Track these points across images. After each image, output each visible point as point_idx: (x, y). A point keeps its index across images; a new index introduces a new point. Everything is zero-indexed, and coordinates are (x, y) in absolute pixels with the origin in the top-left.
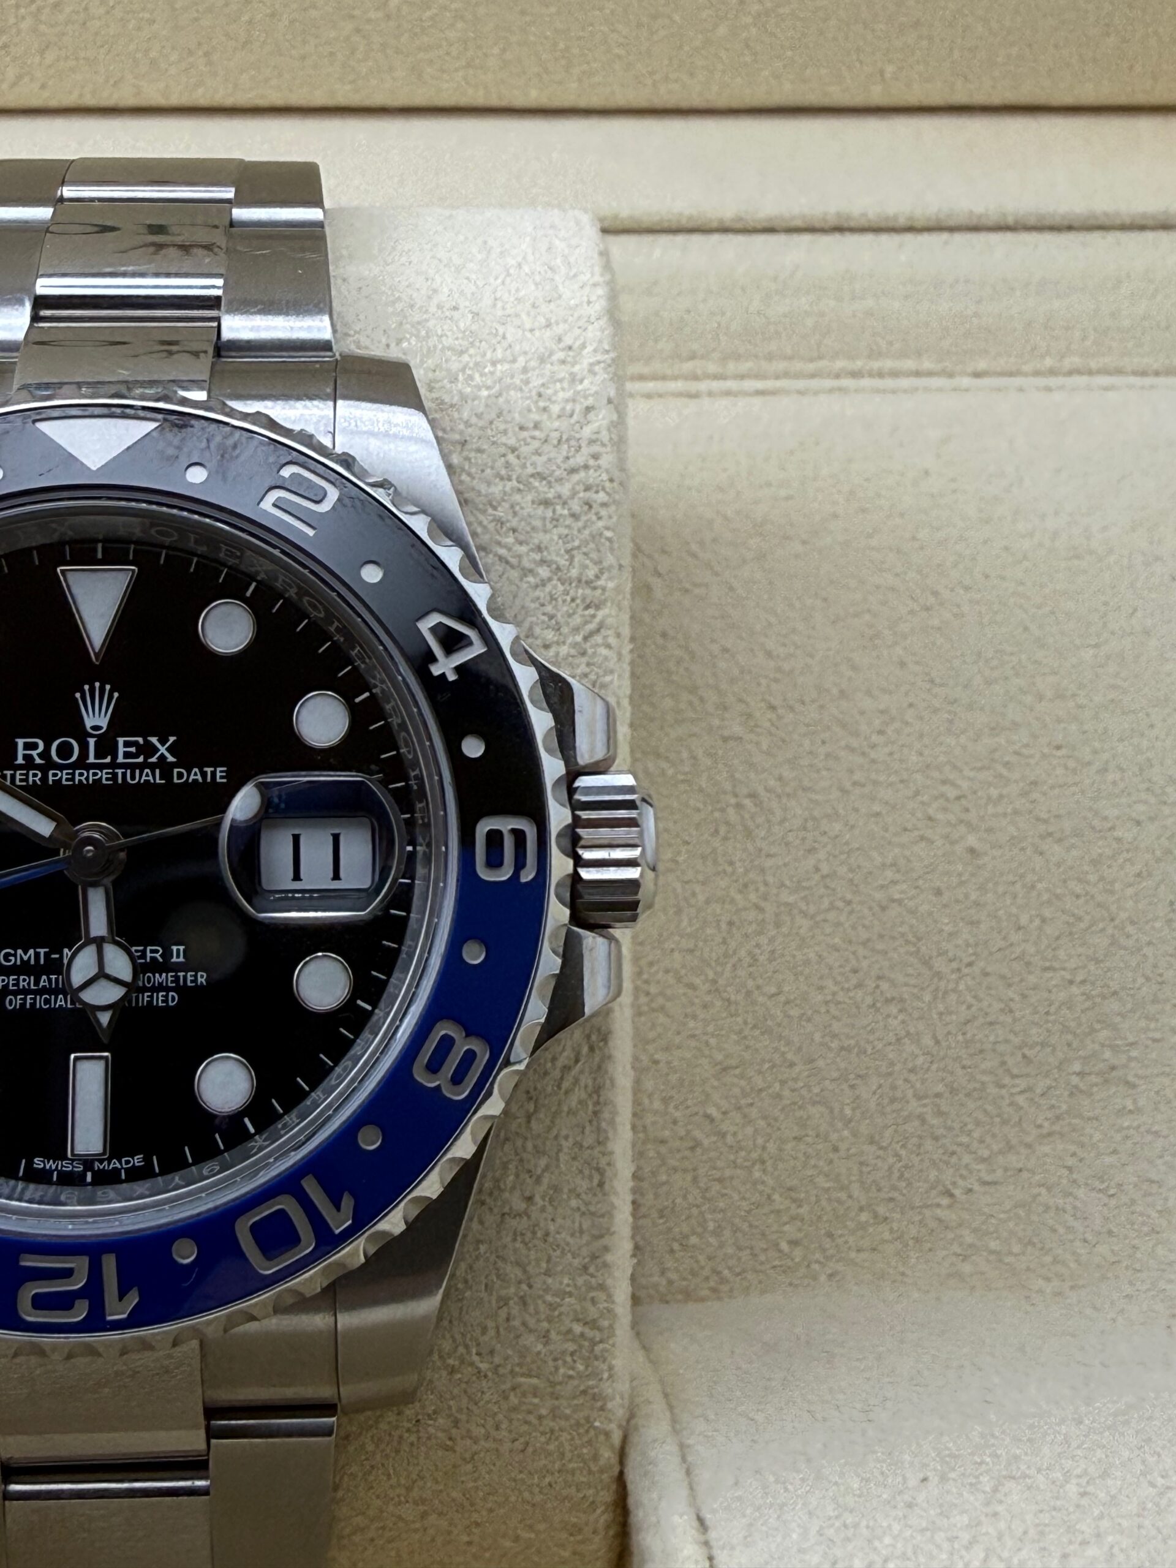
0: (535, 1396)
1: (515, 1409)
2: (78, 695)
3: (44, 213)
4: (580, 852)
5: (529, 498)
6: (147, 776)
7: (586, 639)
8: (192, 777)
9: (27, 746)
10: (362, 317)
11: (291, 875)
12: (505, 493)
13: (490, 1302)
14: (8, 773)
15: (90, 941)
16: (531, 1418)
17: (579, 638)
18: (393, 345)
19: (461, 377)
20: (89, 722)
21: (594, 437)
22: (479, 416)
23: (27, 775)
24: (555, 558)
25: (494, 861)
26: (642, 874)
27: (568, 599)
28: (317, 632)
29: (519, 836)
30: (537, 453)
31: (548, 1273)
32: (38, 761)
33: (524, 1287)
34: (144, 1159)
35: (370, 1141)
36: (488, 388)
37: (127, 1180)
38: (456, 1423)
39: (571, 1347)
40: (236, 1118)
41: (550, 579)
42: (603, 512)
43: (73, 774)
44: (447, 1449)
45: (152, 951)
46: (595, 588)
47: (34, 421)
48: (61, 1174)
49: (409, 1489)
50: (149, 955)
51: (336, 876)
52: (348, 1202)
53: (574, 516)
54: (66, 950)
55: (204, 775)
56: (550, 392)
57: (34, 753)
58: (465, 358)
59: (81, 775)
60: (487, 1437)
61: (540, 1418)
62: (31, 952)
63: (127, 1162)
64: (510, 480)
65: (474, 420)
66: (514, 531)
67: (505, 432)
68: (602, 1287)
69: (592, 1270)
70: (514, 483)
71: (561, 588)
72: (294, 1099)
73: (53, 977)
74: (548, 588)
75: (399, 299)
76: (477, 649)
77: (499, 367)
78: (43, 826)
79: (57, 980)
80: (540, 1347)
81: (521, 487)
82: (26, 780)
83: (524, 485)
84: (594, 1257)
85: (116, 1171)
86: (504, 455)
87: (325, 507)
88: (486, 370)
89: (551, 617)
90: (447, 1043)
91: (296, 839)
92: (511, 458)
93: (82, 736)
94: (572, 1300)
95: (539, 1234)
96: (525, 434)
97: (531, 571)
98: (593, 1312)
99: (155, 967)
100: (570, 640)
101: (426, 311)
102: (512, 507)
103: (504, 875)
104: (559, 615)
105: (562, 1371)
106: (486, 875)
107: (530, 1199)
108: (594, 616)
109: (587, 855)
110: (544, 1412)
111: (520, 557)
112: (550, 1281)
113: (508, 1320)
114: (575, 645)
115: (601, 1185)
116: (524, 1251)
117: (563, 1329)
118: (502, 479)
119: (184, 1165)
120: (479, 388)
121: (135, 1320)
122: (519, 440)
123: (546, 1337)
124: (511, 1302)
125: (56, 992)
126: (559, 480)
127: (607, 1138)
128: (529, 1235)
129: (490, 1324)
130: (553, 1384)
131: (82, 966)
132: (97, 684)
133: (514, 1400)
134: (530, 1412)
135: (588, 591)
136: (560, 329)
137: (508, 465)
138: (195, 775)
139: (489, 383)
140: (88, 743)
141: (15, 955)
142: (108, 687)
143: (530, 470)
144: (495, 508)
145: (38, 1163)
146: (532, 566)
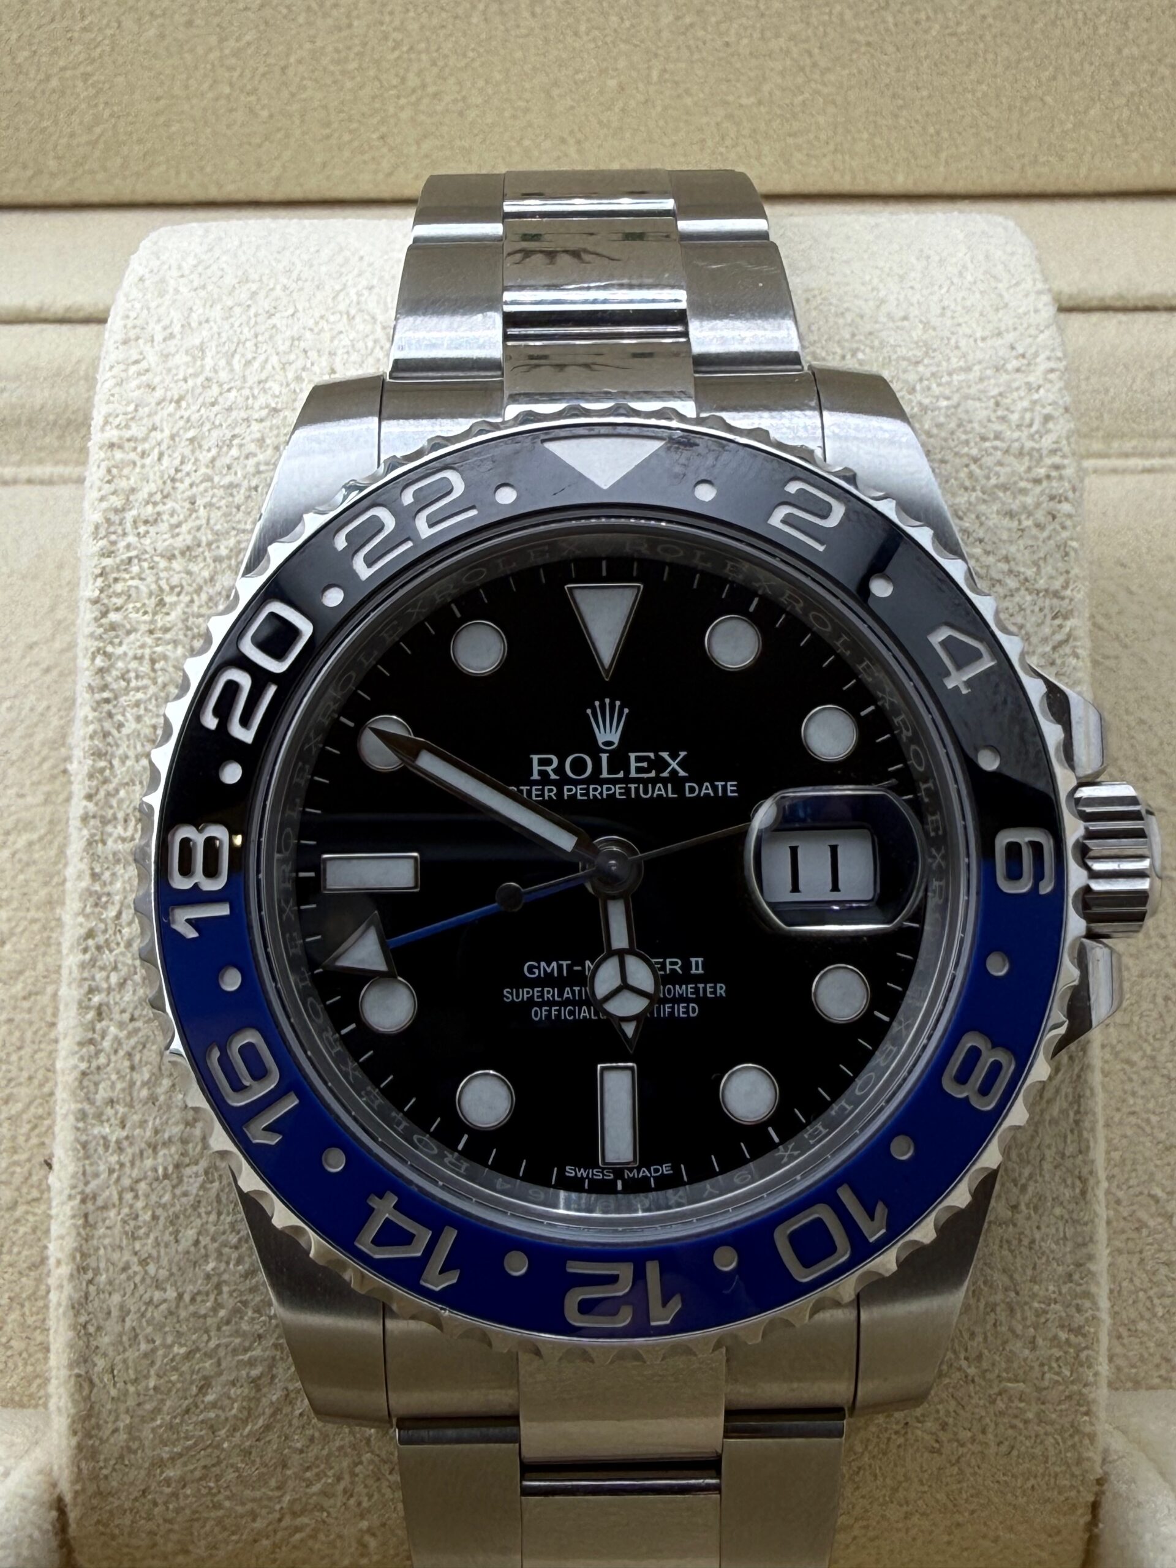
0: (1021, 1400)
1: (1002, 1413)
2: (589, 711)
3: (495, 229)
4: (1090, 863)
5: (995, 508)
6: (659, 790)
7: (1054, 648)
8: (704, 791)
9: (543, 762)
10: (814, 328)
11: (790, 887)
12: (970, 503)
13: (977, 1308)
14: (525, 788)
15: (612, 953)
16: (1017, 1422)
17: (1048, 649)
18: (848, 357)
19: (918, 387)
20: (602, 737)
21: (1055, 446)
22: (939, 426)
23: (543, 790)
24: (1022, 570)
25: (1014, 874)
26: (1151, 885)
27: (1037, 609)
28: (821, 646)
29: (1037, 847)
30: (1000, 463)
31: (1033, 1280)
32: (553, 776)
33: (1013, 1294)
34: (672, 1168)
35: (903, 1150)
36: (948, 398)
37: (657, 1189)
38: (944, 1426)
39: (1057, 1353)
40: (759, 1128)
41: (1018, 590)
42: (1068, 523)
43: (587, 789)
44: (932, 1451)
45: (672, 963)
46: (1063, 598)
47: (543, 441)
48: (592, 1181)
49: (895, 1490)
50: (668, 967)
51: (835, 888)
52: (881, 1210)
53: (1039, 526)
54: (588, 963)
55: (715, 789)
56: (1008, 401)
57: (549, 769)
58: (921, 368)
59: (595, 790)
60: (973, 1440)
61: (1026, 1422)
62: (554, 964)
63: (656, 1171)
64: (974, 489)
65: (935, 431)
66: (981, 541)
67: (967, 443)
68: (1087, 1295)
69: (1076, 1277)
70: (980, 494)
71: (1029, 598)
72: (817, 1109)
73: (576, 989)
74: (1017, 599)
75: (848, 309)
76: (987, 663)
77: (955, 377)
78: (565, 841)
79: (580, 992)
80: (1027, 1352)
81: (985, 497)
82: (542, 795)
83: (989, 495)
84: (1079, 1265)
85: (646, 1179)
86: (967, 466)
87: (833, 522)
88: (944, 380)
89: (1021, 627)
90: (974, 1054)
91: (794, 851)
92: (973, 467)
93: (595, 751)
94: (1058, 1307)
95: (1026, 1242)
96: (987, 444)
97: (999, 581)
98: (1078, 1320)
99: (672, 978)
100: (1040, 650)
101: (876, 322)
102: (978, 517)
103: (1023, 887)
104: (1028, 625)
105: (1047, 1376)
106: (1008, 887)
107: (1015, 1208)
108: (1060, 626)
109: (1097, 866)
110: (1030, 1415)
111: (988, 567)
112: (1036, 1287)
113: (995, 1325)
114: (1043, 655)
115: (1083, 1193)
116: (1010, 1257)
117: (1050, 1335)
118: (966, 489)
119: (711, 1174)
120: (937, 398)
121: (679, 1325)
122: (980, 450)
123: (1033, 1344)
124: (998, 1309)
125: (580, 1003)
126: (1024, 491)
127: (1088, 1148)
128: (1015, 1242)
129: (978, 1330)
130: (1039, 1390)
131: (606, 978)
132: (607, 701)
133: (1001, 1405)
134: (1016, 1417)
135: (1055, 601)
136: (1010, 337)
137: (971, 475)
138: (707, 789)
139: (947, 392)
140: (600, 759)
141: (538, 968)
142: (618, 703)
143: (993, 481)
144: (961, 518)
145: (570, 1171)
146: (1000, 577)
